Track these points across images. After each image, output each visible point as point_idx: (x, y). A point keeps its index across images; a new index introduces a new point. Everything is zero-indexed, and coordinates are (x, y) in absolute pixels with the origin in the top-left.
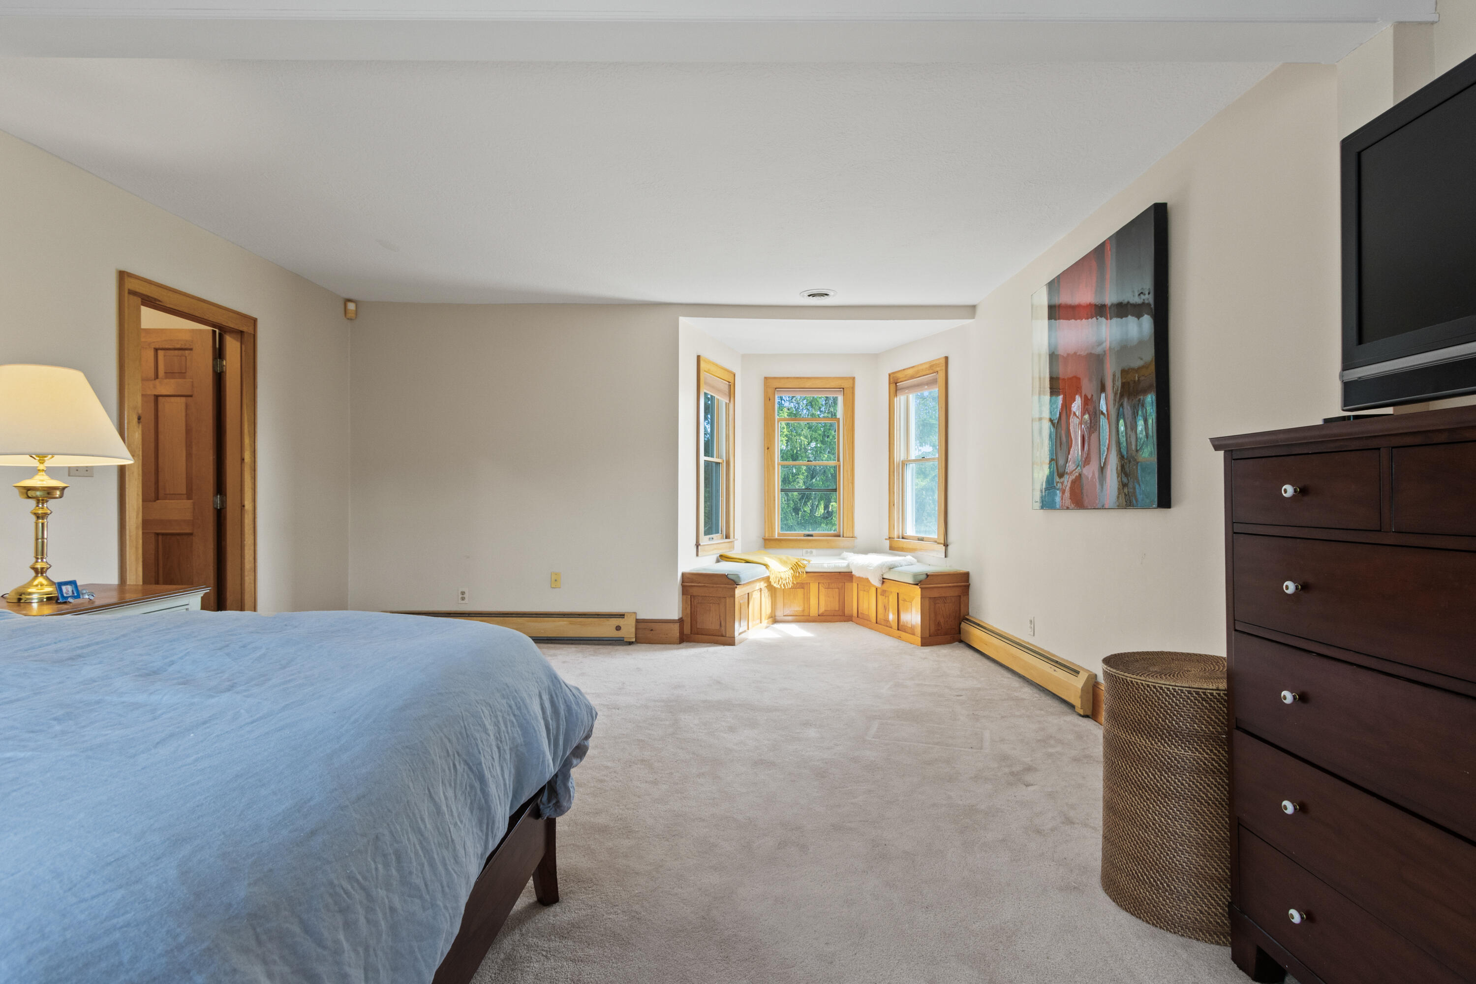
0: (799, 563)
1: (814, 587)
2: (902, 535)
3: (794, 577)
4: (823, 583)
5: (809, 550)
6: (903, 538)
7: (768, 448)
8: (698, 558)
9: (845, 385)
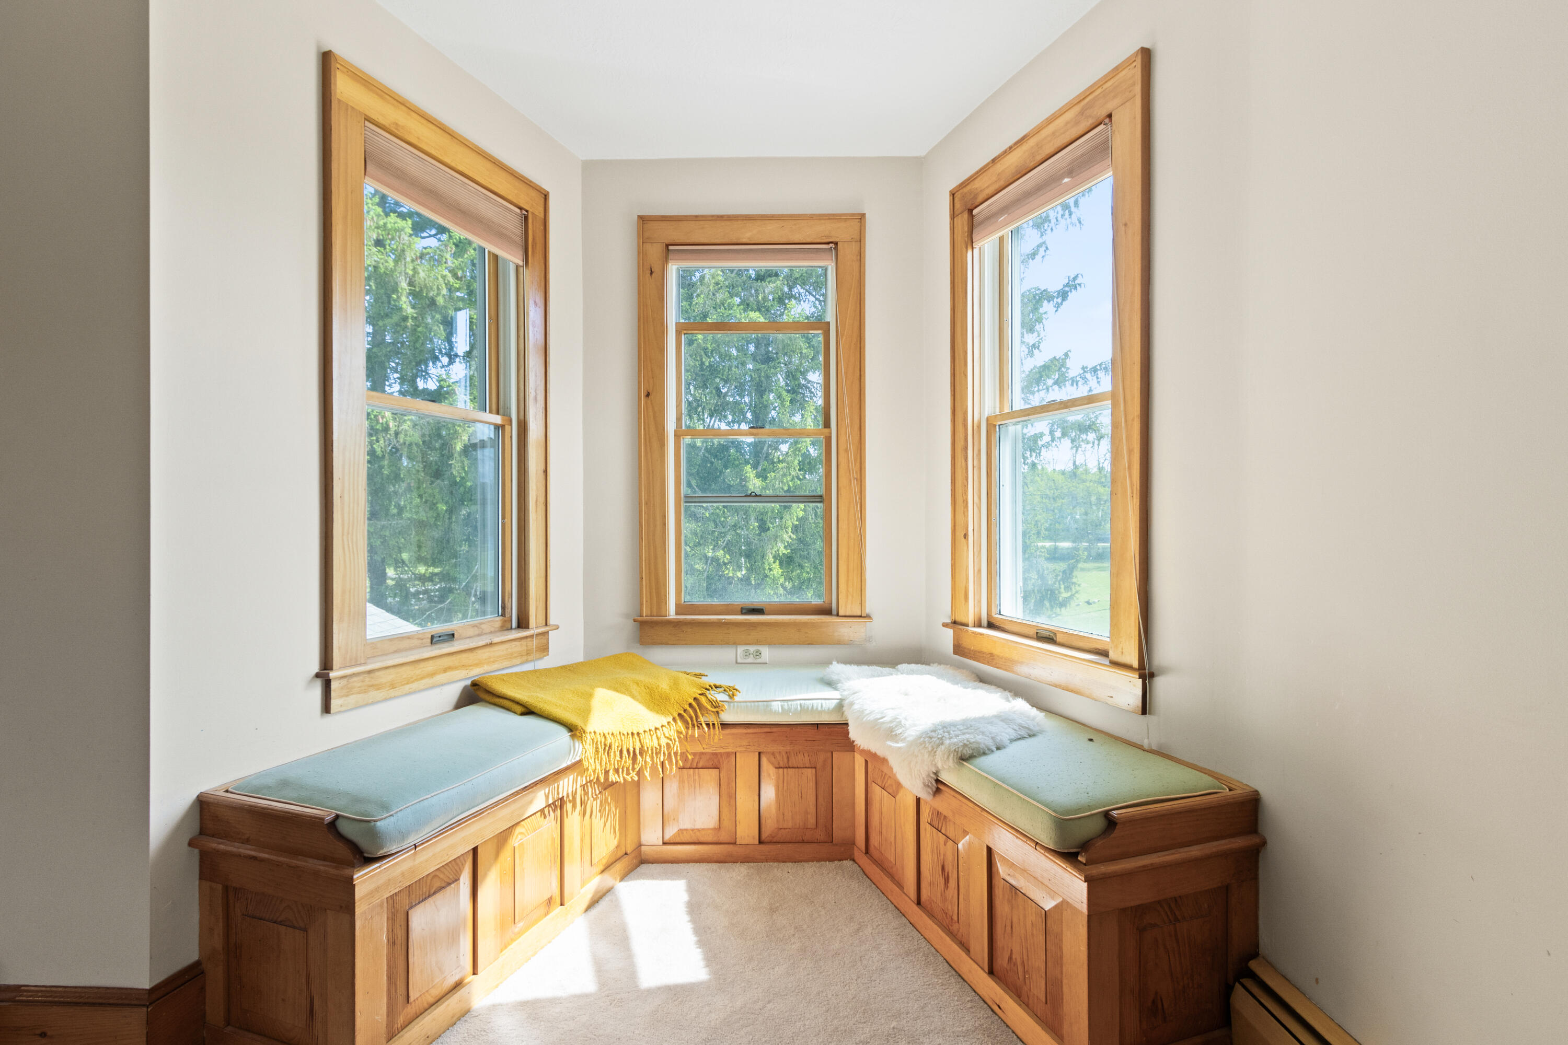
0: (703, 699)
1: (746, 764)
2: (989, 615)
3: (685, 739)
4: (773, 754)
5: (752, 649)
6: (991, 625)
7: (648, 395)
8: (328, 718)
9: (840, 232)
